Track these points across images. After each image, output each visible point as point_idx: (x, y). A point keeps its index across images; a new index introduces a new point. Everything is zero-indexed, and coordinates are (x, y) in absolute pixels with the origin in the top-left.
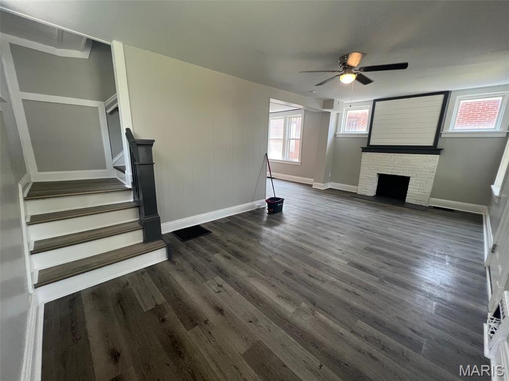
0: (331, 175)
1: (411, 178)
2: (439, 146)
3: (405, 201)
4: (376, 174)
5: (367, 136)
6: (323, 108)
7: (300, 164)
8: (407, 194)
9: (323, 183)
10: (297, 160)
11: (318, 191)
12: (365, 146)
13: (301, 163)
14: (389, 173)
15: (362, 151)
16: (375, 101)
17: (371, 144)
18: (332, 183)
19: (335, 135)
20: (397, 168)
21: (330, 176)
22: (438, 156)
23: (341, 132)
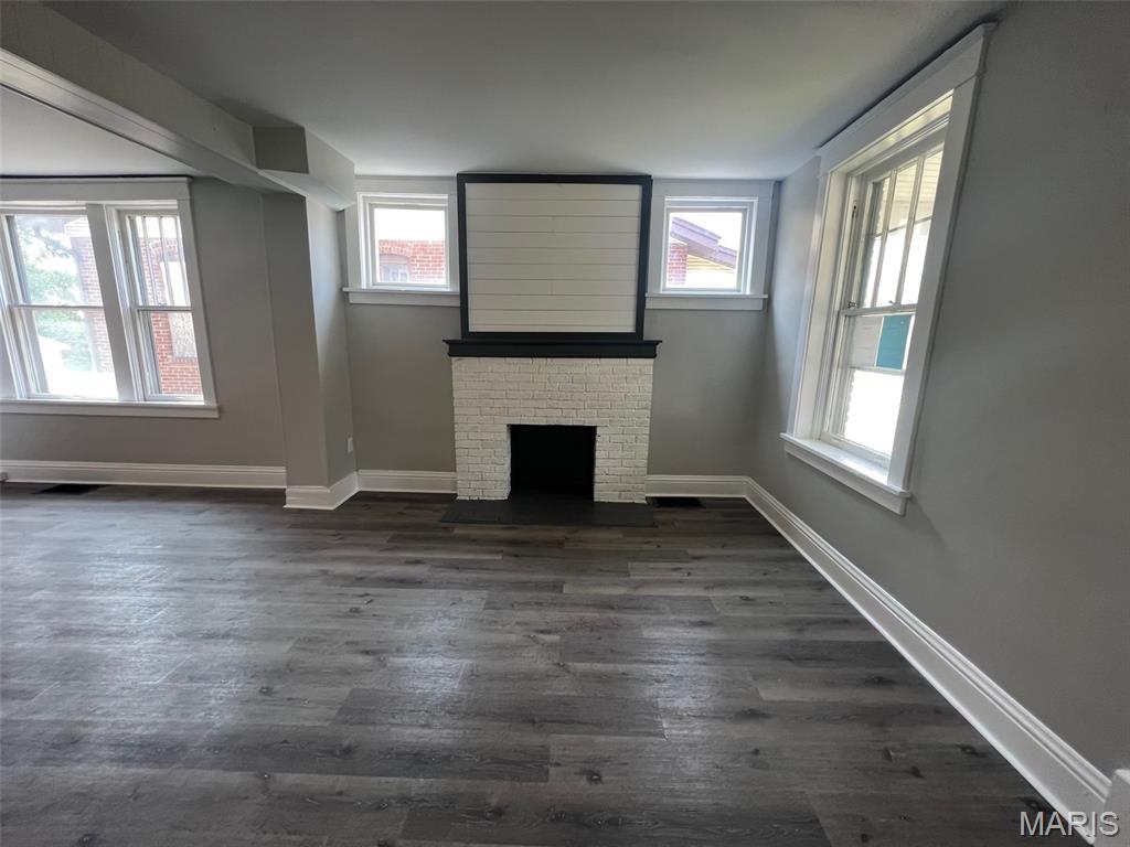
0: (354, 442)
1: (599, 431)
2: (649, 334)
3: (592, 498)
4: (505, 429)
5: (457, 303)
6: (259, 166)
7: (216, 415)
8: (597, 478)
9: (328, 486)
10: (197, 399)
11: (310, 521)
12: (456, 335)
13: (220, 409)
14: (543, 422)
15: (451, 354)
16: (464, 179)
17: (473, 328)
18: (361, 472)
19: (343, 296)
20: (561, 404)
21: (350, 448)
22: (651, 361)
23: (364, 286)
